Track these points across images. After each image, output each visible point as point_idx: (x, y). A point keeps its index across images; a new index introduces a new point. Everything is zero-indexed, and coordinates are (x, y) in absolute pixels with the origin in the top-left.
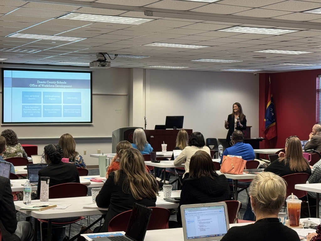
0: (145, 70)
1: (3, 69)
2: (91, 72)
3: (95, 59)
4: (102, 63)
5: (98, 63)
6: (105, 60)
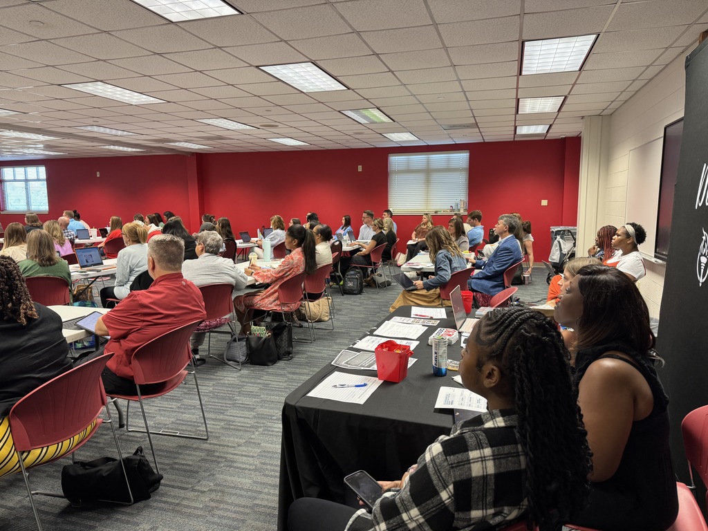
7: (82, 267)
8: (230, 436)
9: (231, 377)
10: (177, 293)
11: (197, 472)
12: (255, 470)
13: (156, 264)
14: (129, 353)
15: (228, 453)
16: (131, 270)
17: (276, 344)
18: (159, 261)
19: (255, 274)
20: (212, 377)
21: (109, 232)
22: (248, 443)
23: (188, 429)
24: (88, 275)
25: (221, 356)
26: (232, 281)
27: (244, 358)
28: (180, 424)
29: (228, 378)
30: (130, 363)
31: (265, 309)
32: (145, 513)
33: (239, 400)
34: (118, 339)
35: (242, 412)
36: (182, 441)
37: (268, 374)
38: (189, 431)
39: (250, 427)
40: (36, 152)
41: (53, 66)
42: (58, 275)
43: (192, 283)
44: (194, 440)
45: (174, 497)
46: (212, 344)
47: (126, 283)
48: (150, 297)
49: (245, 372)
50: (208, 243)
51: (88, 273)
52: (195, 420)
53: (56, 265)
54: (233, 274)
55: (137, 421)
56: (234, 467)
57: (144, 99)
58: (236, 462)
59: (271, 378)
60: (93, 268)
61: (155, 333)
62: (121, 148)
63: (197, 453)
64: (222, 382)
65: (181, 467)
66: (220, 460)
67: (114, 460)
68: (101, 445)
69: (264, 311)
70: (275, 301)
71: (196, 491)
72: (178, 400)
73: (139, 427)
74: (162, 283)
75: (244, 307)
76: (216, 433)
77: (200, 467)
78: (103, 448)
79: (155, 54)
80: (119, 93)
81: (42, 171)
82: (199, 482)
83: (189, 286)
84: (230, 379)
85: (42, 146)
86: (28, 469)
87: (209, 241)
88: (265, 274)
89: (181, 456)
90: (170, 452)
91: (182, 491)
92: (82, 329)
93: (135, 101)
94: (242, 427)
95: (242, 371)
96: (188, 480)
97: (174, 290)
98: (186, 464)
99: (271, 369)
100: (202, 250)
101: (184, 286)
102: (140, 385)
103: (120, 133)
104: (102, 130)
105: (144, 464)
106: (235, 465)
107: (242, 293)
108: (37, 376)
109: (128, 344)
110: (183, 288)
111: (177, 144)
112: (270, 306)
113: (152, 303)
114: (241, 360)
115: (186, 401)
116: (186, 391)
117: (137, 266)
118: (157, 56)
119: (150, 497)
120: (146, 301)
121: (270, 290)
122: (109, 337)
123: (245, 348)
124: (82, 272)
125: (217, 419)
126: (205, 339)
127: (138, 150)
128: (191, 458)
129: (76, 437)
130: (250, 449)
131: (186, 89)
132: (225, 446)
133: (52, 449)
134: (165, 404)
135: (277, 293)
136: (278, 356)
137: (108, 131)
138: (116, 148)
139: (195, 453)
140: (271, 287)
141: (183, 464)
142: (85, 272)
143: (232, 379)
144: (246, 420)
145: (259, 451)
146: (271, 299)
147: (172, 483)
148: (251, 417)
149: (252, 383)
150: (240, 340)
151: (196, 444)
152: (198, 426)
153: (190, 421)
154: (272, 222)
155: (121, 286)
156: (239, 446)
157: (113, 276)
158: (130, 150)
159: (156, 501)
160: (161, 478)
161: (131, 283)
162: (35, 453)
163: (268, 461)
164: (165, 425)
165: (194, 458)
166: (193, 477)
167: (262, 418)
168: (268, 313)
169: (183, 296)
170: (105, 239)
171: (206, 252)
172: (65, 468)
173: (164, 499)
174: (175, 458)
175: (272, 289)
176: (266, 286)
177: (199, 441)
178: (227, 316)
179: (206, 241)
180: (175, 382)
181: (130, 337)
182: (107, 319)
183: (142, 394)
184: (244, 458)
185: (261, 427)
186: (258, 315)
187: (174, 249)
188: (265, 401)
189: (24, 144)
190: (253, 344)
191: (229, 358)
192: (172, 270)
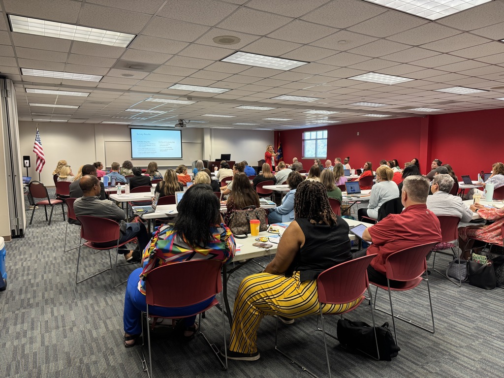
0: (211, 129)
1: (131, 129)
2: (181, 130)
3: (177, 123)
5: (179, 125)
6: (182, 124)
7: (348, 194)
8: (453, 337)
9: (452, 291)
10: (422, 220)
11: (426, 356)
12: (477, 372)
13: (408, 196)
14: (385, 256)
15: (451, 350)
16: (380, 199)
17: (496, 273)
18: (411, 195)
19: (480, 211)
20: (436, 286)
21: (362, 172)
22: (469, 347)
23: (417, 320)
24: (352, 199)
25: (443, 272)
26: (460, 215)
27: (464, 278)
28: (412, 315)
29: (449, 291)
30: (385, 263)
31: (486, 241)
32: (387, 370)
33: (460, 311)
34: (378, 245)
35: (463, 321)
36: (414, 328)
37: (486, 296)
38: (418, 322)
39: (470, 335)
40: (324, 121)
41: (345, 67)
42: (335, 198)
43: (433, 213)
44: (422, 330)
45: (408, 367)
46: (436, 261)
47: (376, 207)
48: (403, 220)
49: (464, 289)
50: (442, 183)
51: (352, 198)
52: (423, 315)
53: (333, 192)
54: (461, 209)
55: (380, 303)
56: (457, 363)
57: (399, 80)
58: (458, 359)
59: (490, 300)
60: (354, 195)
61: (404, 245)
62: (375, 116)
63: (425, 341)
64: (444, 292)
65: (413, 346)
66: (444, 352)
67: (368, 326)
68: (358, 313)
69: (485, 243)
70: (497, 236)
71: (425, 369)
72: (409, 297)
73: (382, 308)
74: (411, 210)
75: (466, 237)
76: (440, 330)
77: (428, 353)
78: (359, 315)
79: (414, 46)
80: (382, 78)
81: (326, 132)
82: (428, 363)
83: (431, 215)
84: (451, 291)
85: (327, 118)
86: (324, 314)
87: (443, 182)
88: (490, 212)
89: (413, 339)
90: (405, 333)
91: (414, 365)
92: (353, 234)
93: (392, 82)
94: (464, 333)
95: (462, 288)
96: (418, 358)
97: (420, 217)
98: (417, 346)
99: (489, 293)
100: (437, 189)
101: (428, 215)
102: (390, 280)
103: (377, 105)
104: (366, 104)
105: (389, 336)
106: (458, 361)
107: (464, 225)
108: (334, 260)
109: (384, 250)
110: (427, 216)
111: (415, 110)
112: (492, 239)
113: (404, 224)
114: (462, 279)
115: (416, 299)
116: (415, 291)
117: (384, 196)
118: (415, 48)
119: (390, 360)
120: (400, 222)
121: (493, 226)
122: (370, 243)
123: (465, 270)
124: (348, 197)
125: (441, 320)
126: (431, 256)
127: (387, 116)
128: (420, 343)
129: (351, 303)
130: (471, 353)
131: (432, 68)
132: (448, 343)
133: (337, 306)
134: (400, 297)
135: (500, 230)
136: (497, 283)
137: (369, 104)
138: (373, 115)
139: (423, 340)
140: (495, 223)
141: (414, 345)
142: (350, 197)
143: (453, 292)
144: (466, 328)
145: (480, 357)
146: (494, 234)
147: (407, 357)
148: (471, 327)
149: (471, 300)
150: (462, 262)
151: (425, 334)
152: (426, 321)
153: (420, 315)
154: (493, 168)
155: (372, 209)
156: (461, 347)
157: (367, 201)
158: (381, 116)
159: (395, 365)
160: (399, 350)
161: (379, 207)
162: (328, 306)
163: (488, 368)
164: (401, 312)
165: (423, 344)
166: (423, 358)
167: (482, 331)
168: (487, 245)
169: (426, 222)
170: (359, 176)
171: (440, 190)
172: (339, 320)
173: (400, 365)
174: (408, 338)
175: (495, 225)
176: (489, 222)
177: (427, 332)
178: (452, 242)
179: (441, 182)
180: (413, 283)
181: (386, 245)
182: (371, 230)
183: (391, 287)
184: (466, 359)
185: (481, 338)
186: (479, 245)
187: (422, 186)
188: (484, 318)
189: (317, 117)
190: (473, 268)
191: (450, 275)
192: (419, 201)
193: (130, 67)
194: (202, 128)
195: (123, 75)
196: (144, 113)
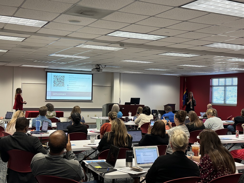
1: (47, 72)
2: (92, 74)
3: (94, 67)
4: (98, 70)
5: (96, 70)
6: (99, 68)
193: (81, 13)
194: (113, 73)
195: (70, 21)
196: (68, 58)
